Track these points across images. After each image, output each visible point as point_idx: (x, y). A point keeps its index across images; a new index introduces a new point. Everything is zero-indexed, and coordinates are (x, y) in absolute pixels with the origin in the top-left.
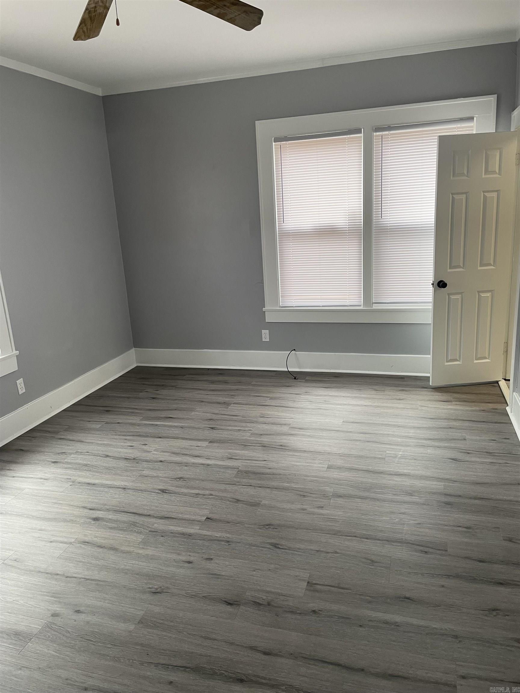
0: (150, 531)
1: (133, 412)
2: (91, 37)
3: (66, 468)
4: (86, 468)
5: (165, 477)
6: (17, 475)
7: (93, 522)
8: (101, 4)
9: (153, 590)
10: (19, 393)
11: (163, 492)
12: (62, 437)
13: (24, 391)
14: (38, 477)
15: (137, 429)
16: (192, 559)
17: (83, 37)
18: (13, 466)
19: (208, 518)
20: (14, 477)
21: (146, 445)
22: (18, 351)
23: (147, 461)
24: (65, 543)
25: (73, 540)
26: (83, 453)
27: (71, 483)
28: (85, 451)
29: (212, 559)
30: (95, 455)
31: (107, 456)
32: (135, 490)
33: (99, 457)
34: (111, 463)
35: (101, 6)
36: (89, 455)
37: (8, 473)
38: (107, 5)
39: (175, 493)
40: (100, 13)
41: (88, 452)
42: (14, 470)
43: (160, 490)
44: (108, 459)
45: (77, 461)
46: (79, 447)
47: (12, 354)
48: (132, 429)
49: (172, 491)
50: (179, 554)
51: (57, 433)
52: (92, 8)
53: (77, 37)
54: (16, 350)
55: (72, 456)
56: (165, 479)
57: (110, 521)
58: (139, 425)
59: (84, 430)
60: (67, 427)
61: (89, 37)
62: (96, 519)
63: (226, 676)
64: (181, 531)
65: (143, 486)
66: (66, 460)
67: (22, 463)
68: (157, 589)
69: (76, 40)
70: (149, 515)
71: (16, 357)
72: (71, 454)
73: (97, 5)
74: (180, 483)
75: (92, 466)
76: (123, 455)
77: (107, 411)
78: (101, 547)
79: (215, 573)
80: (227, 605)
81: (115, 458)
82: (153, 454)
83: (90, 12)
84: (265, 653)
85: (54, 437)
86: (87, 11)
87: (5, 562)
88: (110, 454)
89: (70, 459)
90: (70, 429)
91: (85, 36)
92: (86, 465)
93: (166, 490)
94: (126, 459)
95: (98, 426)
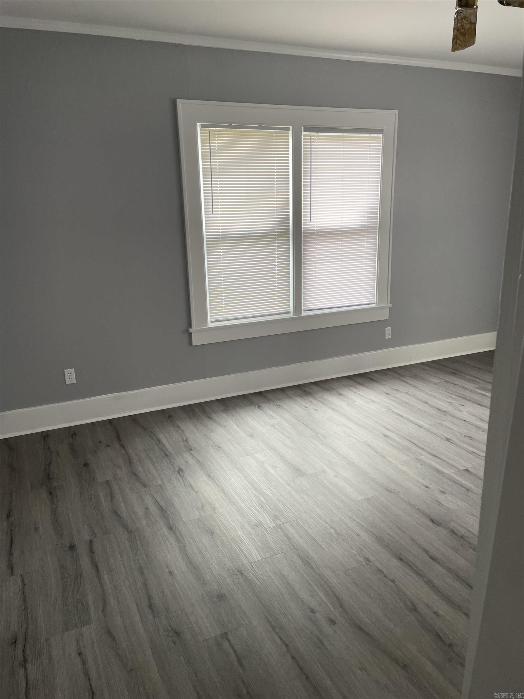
0: (416, 458)
1: (473, 380)
2: (467, 46)
3: (392, 400)
4: (405, 405)
5: (458, 432)
6: (358, 392)
7: (383, 437)
8: (466, 22)
9: (389, 489)
10: (385, 338)
11: (448, 440)
12: (405, 380)
13: (390, 337)
14: (370, 398)
15: (467, 393)
16: (431, 486)
17: (460, 48)
18: (361, 388)
19: (467, 470)
20: (355, 393)
21: (463, 406)
22: (391, 305)
23: (453, 416)
24: (357, 440)
25: (362, 441)
26: (410, 395)
27: (387, 410)
28: (413, 394)
29: (445, 493)
30: (418, 399)
31: (426, 403)
32: (428, 430)
33: (419, 401)
34: (426, 408)
35: (467, 24)
36: (414, 397)
37: (355, 390)
38: (473, 21)
39: (455, 444)
40: (468, 29)
41: (415, 396)
42: (358, 389)
43: (446, 438)
44: (426, 405)
45: (402, 398)
46: (412, 390)
47: (386, 305)
48: (462, 392)
49: (455, 442)
50: (424, 480)
51: (403, 376)
52: (459, 26)
53: (454, 49)
54: (390, 304)
55: (402, 394)
56: (457, 433)
57: (395, 441)
58: (470, 391)
59: (423, 380)
60: (414, 375)
61: (466, 47)
62: (386, 436)
63: (393, 552)
64: (438, 468)
65: (436, 431)
66: (395, 395)
67: (367, 387)
68: (391, 489)
69: (454, 51)
70: (424, 449)
71: (389, 308)
72: (402, 392)
73: (462, 24)
74: (467, 440)
75: (411, 405)
76: (439, 407)
77: (453, 373)
78: (376, 452)
79: (439, 501)
80: (431, 521)
81: (432, 406)
82: (463, 414)
83: (458, 30)
84: (431, 558)
85: (399, 378)
86: (456, 30)
87: (318, 435)
88: (429, 402)
89: (398, 395)
90: (415, 377)
91: (461, 47)
92: (406, 403)
93: (450, 440)
94: (439, 409)
95: (437, 381)
